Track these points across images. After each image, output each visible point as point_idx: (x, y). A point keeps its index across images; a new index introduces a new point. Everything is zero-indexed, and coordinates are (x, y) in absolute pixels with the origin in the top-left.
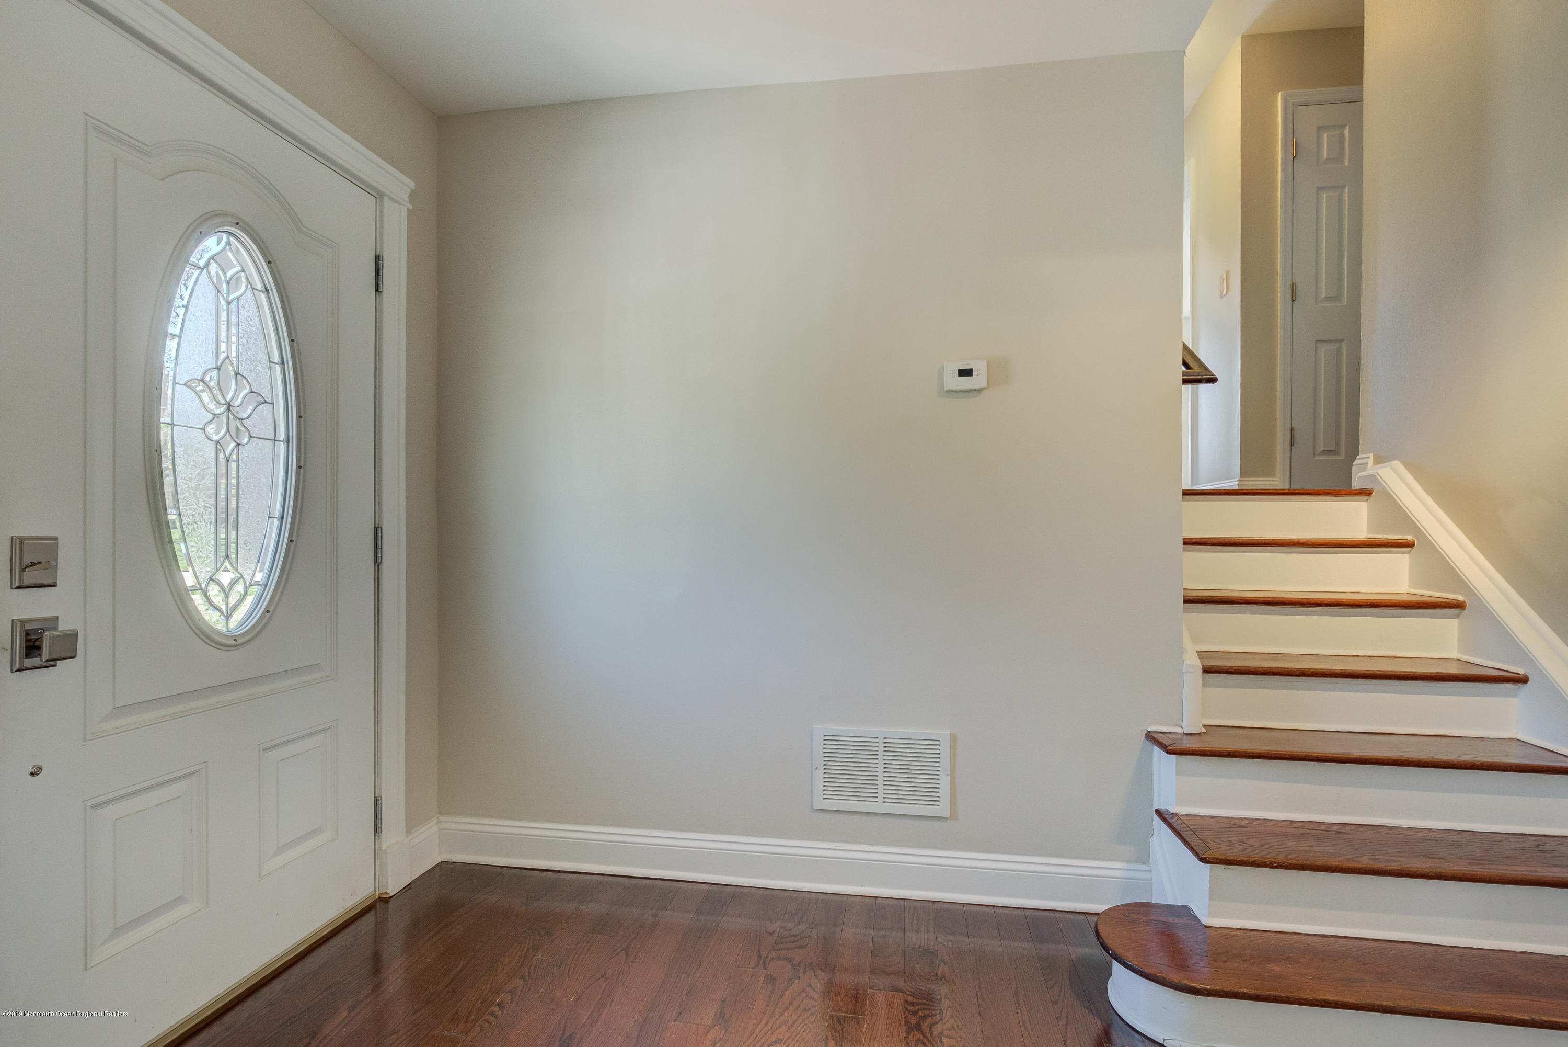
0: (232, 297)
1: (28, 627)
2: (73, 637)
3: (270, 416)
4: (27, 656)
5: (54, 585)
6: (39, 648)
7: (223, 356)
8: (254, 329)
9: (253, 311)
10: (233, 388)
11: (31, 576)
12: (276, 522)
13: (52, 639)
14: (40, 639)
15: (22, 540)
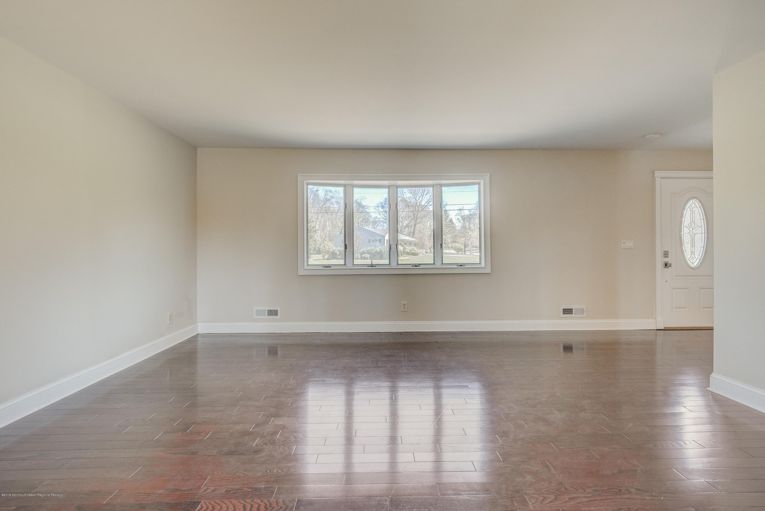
0: (693, 210)
1: (666, 262)
2: (671, 264)
3: (701, 229)
4: (665, 266)
5: (668, 257)
6: (667, 265)
7: (692, 221)
8: (698, 214)
9: (697, 211)
10: (694, 226)
11: (666, 256)
12: (702, 248)
13: (669, 264)
14: (667, 264)
15: (665, 251)
